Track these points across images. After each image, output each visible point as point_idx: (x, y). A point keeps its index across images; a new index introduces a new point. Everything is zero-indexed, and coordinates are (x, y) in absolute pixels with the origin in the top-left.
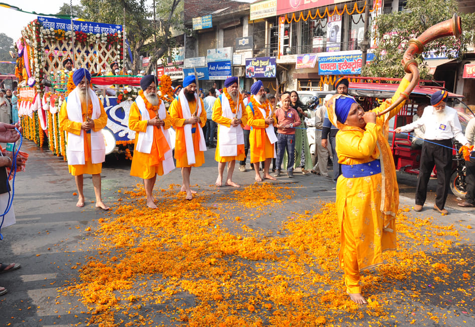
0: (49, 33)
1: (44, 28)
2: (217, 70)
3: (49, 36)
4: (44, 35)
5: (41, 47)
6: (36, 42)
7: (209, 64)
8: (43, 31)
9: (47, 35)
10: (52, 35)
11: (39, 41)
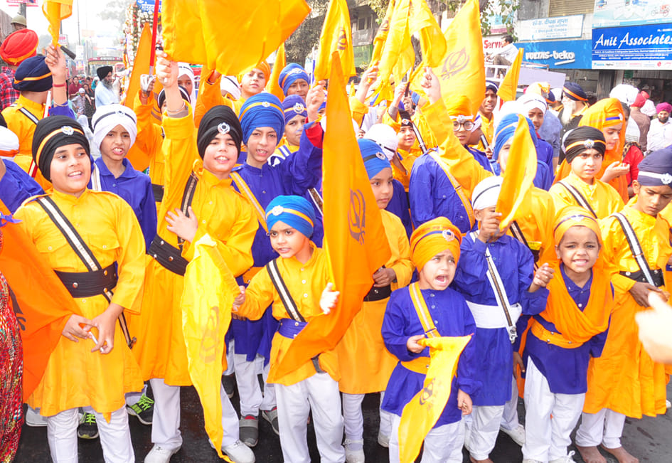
0: (147, 17)
1: (142, 12)
2: (625, 46)
3: (147, 20)
4: (142, 19)
5: (137, 32)
6: (132, 28)
7: (597, 32)
8: (140, 14)
9: (145, 19)
10: (150, 19)
11: (135, 26)
